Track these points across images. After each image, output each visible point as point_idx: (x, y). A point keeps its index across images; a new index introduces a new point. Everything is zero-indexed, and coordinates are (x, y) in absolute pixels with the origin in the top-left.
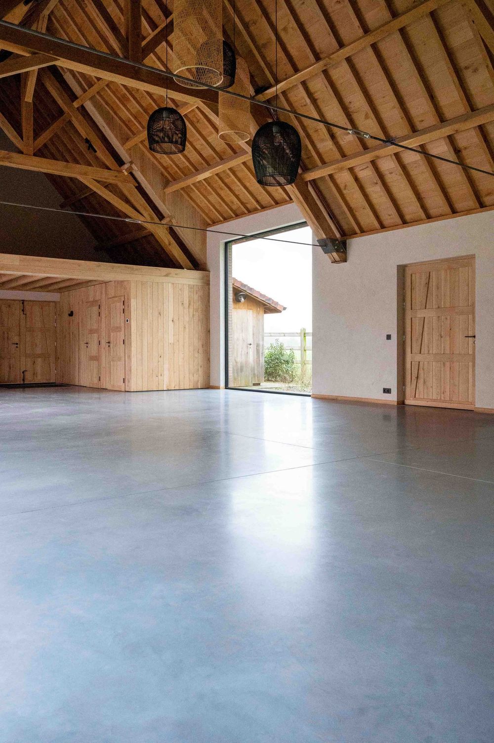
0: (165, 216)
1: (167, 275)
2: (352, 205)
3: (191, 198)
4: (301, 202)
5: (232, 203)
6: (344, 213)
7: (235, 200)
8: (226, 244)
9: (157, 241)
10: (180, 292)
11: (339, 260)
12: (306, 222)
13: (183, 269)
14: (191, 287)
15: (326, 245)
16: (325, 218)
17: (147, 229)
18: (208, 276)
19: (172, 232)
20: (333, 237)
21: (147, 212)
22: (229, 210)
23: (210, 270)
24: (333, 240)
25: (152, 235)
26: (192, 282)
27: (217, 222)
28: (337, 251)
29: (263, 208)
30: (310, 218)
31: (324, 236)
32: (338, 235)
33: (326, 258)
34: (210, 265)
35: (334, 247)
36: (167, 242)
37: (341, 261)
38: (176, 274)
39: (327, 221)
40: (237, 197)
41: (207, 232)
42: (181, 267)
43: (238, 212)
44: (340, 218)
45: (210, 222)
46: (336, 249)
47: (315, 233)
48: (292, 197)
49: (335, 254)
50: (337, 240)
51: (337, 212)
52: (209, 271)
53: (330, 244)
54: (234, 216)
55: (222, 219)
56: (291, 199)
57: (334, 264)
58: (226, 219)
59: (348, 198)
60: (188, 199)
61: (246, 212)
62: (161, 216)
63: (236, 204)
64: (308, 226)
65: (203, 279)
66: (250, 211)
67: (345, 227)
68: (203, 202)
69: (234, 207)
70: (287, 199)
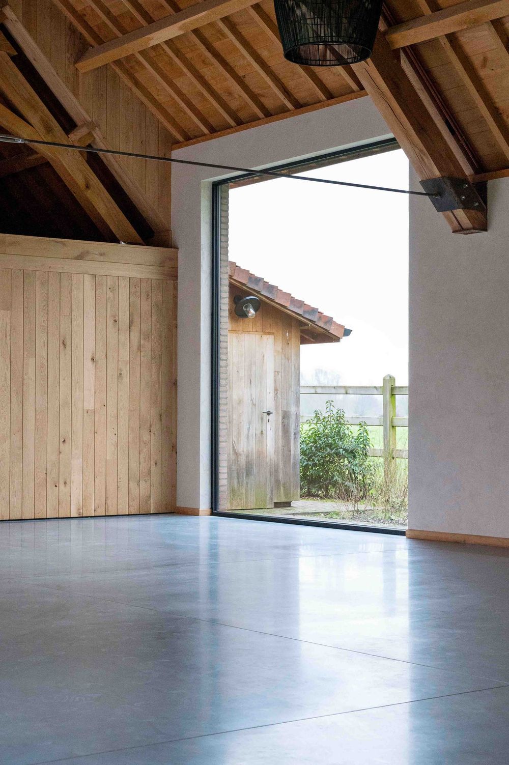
0: (79, 123)
1: (80, 257)
2: (500, 103)
3: (137, 83)
4: (382, 94)
5: (230, 94)
6: (481, 120)
7: (237, 89)
8: (216, 186)
9: (59, 179)
10: (110, 294)
11: (470, 225)
12: (394, 139)
13: (117, 241)
14: (134, 283)
15: (440, 194)
16: (439, 134)
17: (37, 153)
18: (175, 259)
19: (94, 160)
20: (456, 175)
21: (38, 113)
22: (221, 111)
23: (179, 246)
24: (457, 182)
25: (47, 164)
26: (137, 273)
27: (196, 137)
28: (466, 206)
29: (300, 106)
30: (405, 131)
31: (437, 173)
32: (468, 170)
33: (441, 221)
34: (179, 235)
35: (459, 197)
36: (81, 181)
37: (474, 228)
38: (101, 255)
39: (442, 138)
40: (240, 81)
41: (172, 163)
42: (114, 239)
43: (242, 115)
44: (472, 130)
45: (181, 139)
46: (462, 202)
47: (416, 166)
48: (364, 83)
49: (460, 213)
50: (465, 180)
51: (465, 117)
52: (176, 248)
53: (450, 192)
54: (233, 123)
55: (206, 131)
56: (362, 88)
57: (460, 236)
58: (215, 130)
59: (490, 87)
60: (130, 84)
61: (261, 115)
62: (68, 124)
63: (239, 98)
64: (398, 147)
65: (161, 264)
66: (269, 114)
67: (484, 150)
68: (163, 92)
69: (234, 105)
70: (354, 87)
